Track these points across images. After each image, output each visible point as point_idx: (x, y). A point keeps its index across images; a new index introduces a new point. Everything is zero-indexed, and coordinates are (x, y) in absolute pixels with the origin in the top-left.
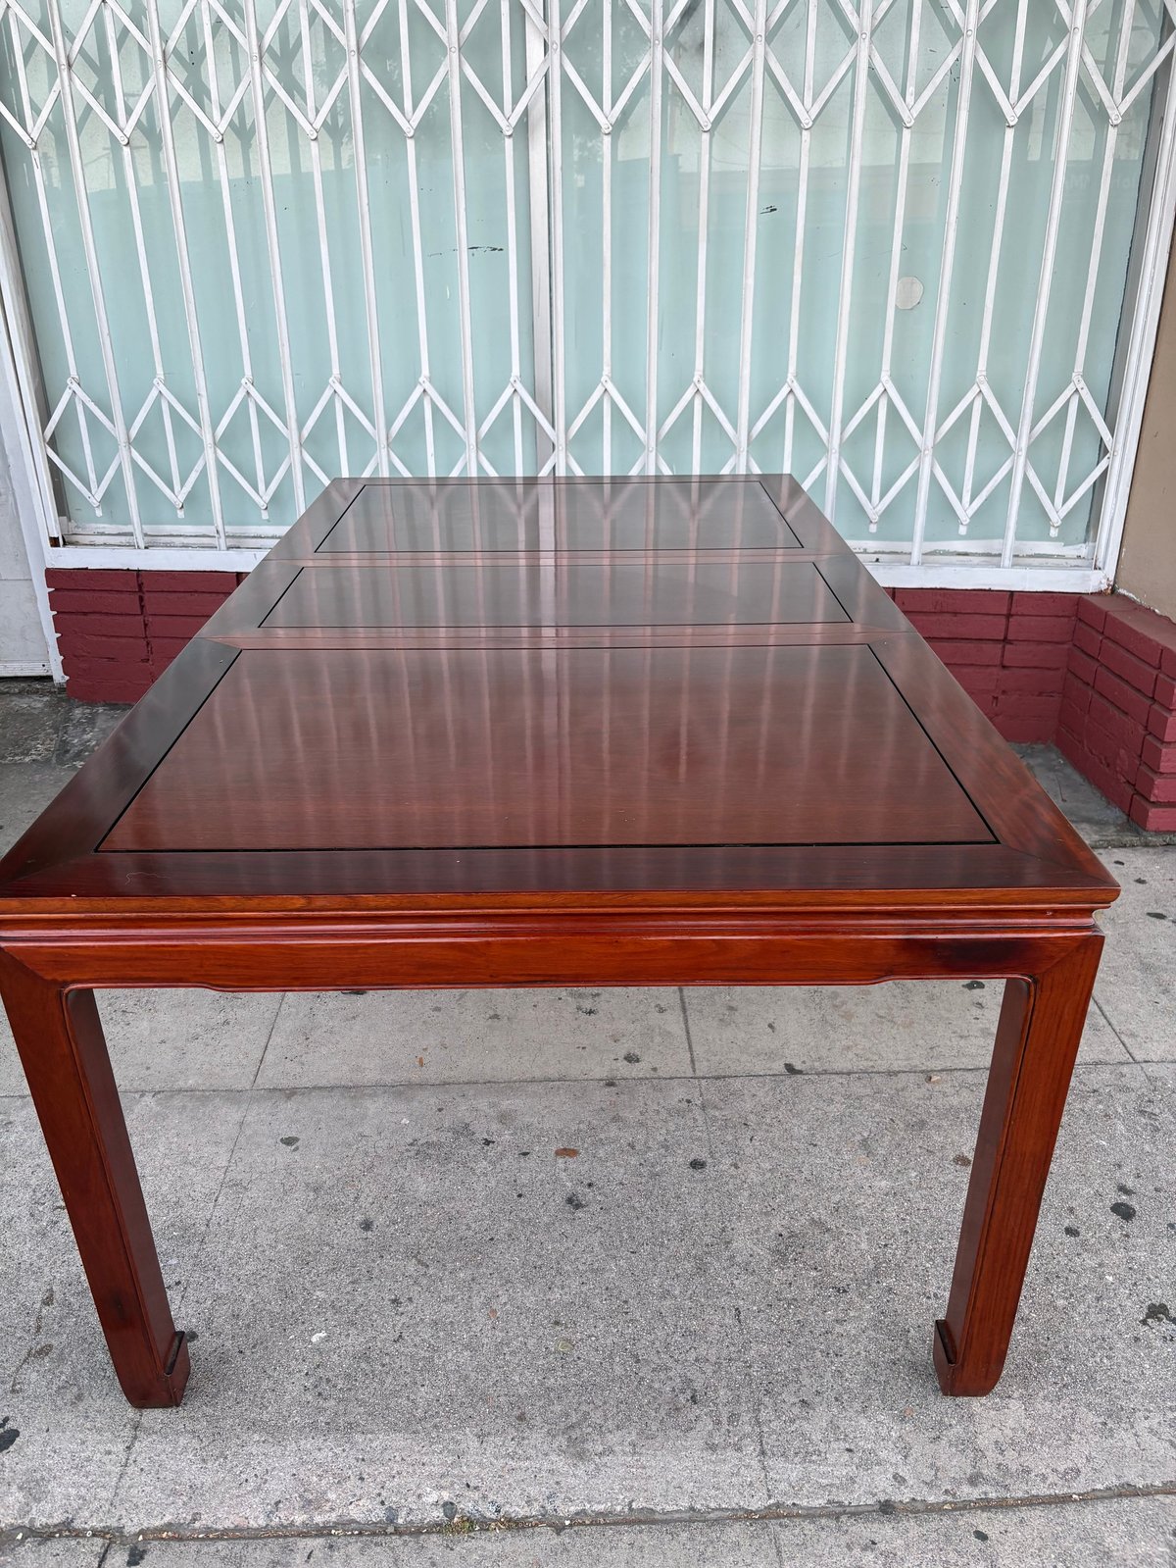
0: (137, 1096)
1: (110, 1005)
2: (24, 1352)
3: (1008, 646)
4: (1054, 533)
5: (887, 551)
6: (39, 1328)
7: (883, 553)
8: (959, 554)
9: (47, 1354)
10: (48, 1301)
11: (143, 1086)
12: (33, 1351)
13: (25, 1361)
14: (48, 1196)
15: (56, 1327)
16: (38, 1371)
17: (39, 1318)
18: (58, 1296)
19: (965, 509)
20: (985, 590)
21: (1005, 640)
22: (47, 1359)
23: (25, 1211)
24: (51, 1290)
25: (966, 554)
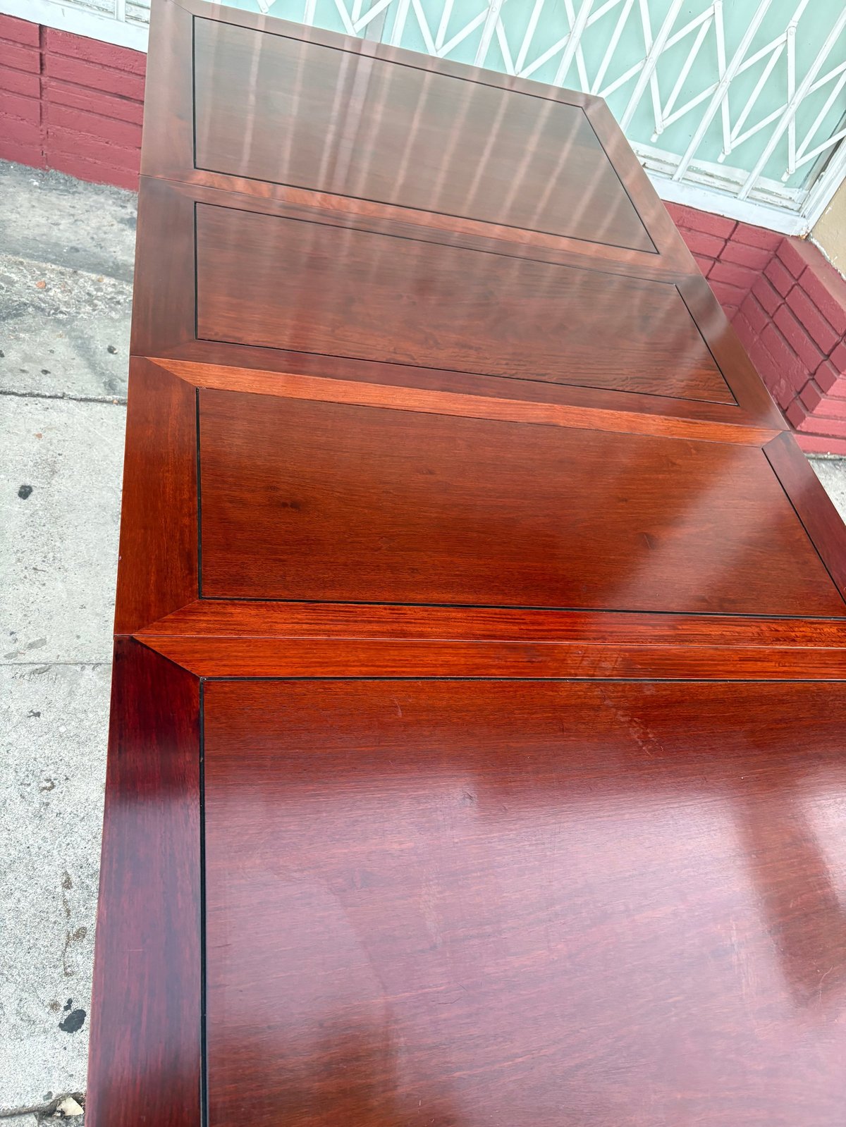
0: (78, 668)
1: (19, 560)
2: (63, 936)
3: (717, 264)
4: (785, 178)
5: (654, 157)
6: (68, 911)
7: (651, 158)
8: (707, 174)
9: (84, 937)
10: (67, 885)
11: (80, 658)
12: (71, 935)
13: (67, 944)
14: (30, 776)
15: (83, 910)
16: (82, 954)
17: (65, 902)
18: (74, 879)
19: (731, 141)
20: (719, 215)
21: (717, 259)
22: (85, 941)
23: (15, 795)
24: (66, 873)
25: (711, 176)
